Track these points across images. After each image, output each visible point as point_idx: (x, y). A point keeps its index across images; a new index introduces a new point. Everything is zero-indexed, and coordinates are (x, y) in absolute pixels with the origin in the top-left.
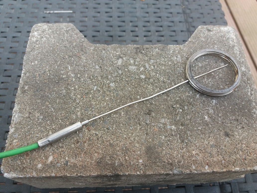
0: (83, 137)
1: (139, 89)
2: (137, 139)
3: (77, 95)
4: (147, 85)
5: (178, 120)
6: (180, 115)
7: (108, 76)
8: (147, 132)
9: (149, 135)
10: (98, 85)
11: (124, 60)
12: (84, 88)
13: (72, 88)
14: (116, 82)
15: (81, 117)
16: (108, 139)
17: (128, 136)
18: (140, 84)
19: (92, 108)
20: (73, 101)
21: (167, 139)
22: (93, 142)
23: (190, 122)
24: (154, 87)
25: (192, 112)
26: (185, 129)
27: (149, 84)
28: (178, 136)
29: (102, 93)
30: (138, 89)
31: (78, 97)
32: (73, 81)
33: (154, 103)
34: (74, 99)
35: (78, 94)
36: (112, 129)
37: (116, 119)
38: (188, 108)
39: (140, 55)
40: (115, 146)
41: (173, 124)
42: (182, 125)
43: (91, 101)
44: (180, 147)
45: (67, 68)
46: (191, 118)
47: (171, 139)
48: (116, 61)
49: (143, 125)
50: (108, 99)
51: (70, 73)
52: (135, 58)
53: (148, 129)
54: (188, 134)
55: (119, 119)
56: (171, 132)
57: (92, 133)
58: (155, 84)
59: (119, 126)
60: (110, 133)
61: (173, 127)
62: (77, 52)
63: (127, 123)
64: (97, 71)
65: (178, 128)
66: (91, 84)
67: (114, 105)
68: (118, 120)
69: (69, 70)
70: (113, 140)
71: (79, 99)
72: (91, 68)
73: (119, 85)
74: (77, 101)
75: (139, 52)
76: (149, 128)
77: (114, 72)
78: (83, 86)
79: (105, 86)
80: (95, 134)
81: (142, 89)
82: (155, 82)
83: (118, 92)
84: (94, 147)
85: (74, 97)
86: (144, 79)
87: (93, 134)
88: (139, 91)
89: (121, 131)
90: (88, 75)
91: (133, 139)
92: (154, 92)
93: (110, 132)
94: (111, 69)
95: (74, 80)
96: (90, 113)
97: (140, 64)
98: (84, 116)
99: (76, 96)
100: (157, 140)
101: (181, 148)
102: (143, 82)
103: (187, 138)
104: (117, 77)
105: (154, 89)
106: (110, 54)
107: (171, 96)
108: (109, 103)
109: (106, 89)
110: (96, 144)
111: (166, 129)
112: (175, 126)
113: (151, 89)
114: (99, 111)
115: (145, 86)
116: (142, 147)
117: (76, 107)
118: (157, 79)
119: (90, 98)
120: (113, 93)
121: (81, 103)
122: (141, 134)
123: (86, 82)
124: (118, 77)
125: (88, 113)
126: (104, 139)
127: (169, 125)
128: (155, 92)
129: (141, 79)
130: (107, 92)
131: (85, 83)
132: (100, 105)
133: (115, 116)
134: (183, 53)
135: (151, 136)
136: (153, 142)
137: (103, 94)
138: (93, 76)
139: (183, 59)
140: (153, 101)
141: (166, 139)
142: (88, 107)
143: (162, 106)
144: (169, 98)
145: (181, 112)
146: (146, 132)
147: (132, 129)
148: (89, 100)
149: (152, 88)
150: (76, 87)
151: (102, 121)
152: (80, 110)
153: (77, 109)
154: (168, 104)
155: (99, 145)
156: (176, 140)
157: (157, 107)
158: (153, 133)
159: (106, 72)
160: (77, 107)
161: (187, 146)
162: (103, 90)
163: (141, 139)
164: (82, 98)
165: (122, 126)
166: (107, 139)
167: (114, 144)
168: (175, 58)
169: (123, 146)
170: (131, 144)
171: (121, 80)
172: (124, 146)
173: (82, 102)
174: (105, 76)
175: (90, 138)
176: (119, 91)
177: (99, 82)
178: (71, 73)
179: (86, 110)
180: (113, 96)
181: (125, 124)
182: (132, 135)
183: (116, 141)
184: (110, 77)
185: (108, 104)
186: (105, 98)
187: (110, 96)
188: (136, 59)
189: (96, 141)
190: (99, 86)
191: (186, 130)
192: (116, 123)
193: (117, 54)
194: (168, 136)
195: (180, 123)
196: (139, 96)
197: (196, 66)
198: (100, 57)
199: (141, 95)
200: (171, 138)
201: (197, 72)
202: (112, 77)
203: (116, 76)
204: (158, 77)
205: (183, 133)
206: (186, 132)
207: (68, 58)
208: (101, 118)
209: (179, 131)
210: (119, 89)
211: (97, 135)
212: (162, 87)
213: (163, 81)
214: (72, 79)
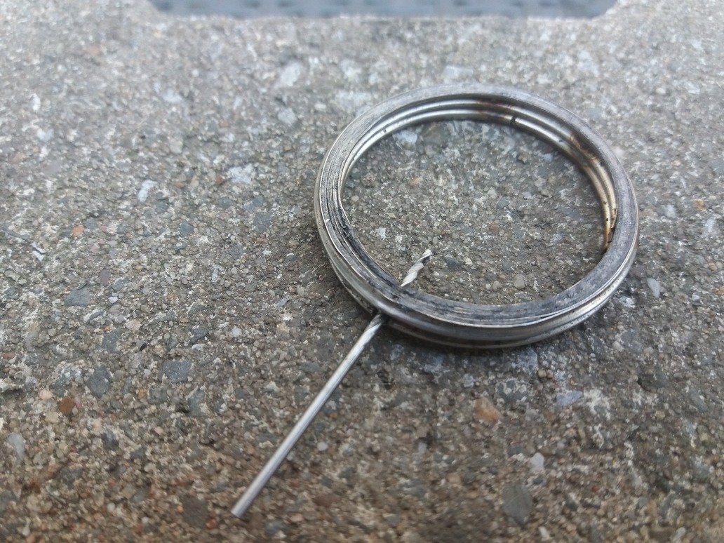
0: (26, 452)
1: (387, 195)
2: (368, 471)
3: (40, 224)
4: (431, 176)
5: (622, 358)
6: (628, 325)
7: (222, 135)
8: (435, 429)
9: (445, 451)
10: (162, 173)
11: (313, 67)
12: (85, 190)
13: (26, 193)
14: (261, 162)
15: (35, 339)
16: (180, 475)
17: (307, 457)
18: (390, 172)
19: (111, 290)
20: (16, 252)
21: (560, 475)
22: (80, 486)
23: (692, 365)
24: (467, 183)
25: (695, 307)
26: (666, 405)
27: (441, 172)
28: (630, 453)
29: (180, 213)
30: (379, 193)
31: (42, 235)
32: (37, 158)
33: (469, 261)
34: (20, 240)
35: (48, 219)
36: (214, 409)
37: (240, 350)
38: (670, 289)
39: (394, 48)
40: (222, 522)
41: (594, 377)
42: (646, 383)
43: (111, 253)
44: (649, 525)
45: (24, 102)
46: (691, 345)
47: (584, 469)
48: (270, 71)
49: (408, 385)
50: (207, 245)
51: (36, 124)
52: (367, 60)
53: (440, 410)
54: (687, 435)
55: (262, 350)
56: (586, 430)
57: (85, 432)
58: (474, 173)
59: (256, 391)
60: (194, 437)
61: (595, 398)
62: (87, 41)
63: (307, 374)
64: (169, 112)
65: (623, 402)
66: (127, 169)
67: (241, 275)
68: (254, 354)
69: (33, 112)
70: (207, 478)
71: (46, 245)
72: (141, 101)
73: (277, 174)
74: (35, 253)
75: (389, 35)
76: (446, 402)
77: (257, 116)
78: (86, 179)
79: (201, 178)
80: (104, 437)
81: (404, 194)
82: (473, 159)
83: (269, 206)
84: (80, 520)
85: (24, 232)
86: (411, 149)
87: (92, 437)
88: (386, 205)
89: (269, 421)
90: (119, 129)
91: (341, 476)
92: (466, 206)
93: (198, 431)
94: (244, 103)
95: (45, 152)
96: (92, 318)
97: (392, 83)
98: (56, 335)
99: (38, 228)
100: (497, 481)
101: (658, 529)
102: (408, 160)
103: (688, 466)
104: (270, 141)
105: (467, 195)
106: (245, 44)
107: (564, 225)
108: (209, 262)
109: (203, 193)
110: (100, 503)
111: (552, 411)
112: (604, 392)
113: (450, 192)
114: (146, 308)
115: (419, 180)
116: (400, 528)
117: (22, 282)
118: (484, 146)
119: (109, 236)
120: (242, 213)
121: (56, 263)
122: (390, 439)
123: (101, 161)
124: (276, 141)
125: (79, 318)
126: (156, 471)
127: (570, 386)
128: (475, 207)
129: (397, 148)
130: (209, 210)
131: (98, 169)
132: (155, 274)
133: (236, 332)
134: (602, 44)
135: (458, 453)
136: (473, 495)
137: (184, 217)
138: (143, 137)
139: (604, 65)
140: (464, 251)
141: (553, 473)
142: (87, 285)
143: (520, 281)
144: (557, 237)
145: (631, 311)
146: (423, 432)
147: (338, 410)
148: (101, 245)
149: (455, 187)
150: (49, 184)
151: (153, 365)
152: (40, 297)
153: (23, 297)
154: (551, 269)
155: (119, 512)
156: (620, 478)
157: (488, 286)
158: (467, 433)
159: (214, 116)
160: (29, 281)
161: (690, 515)
162: (185, 200)
163: (392, 473)
164: (66, 240)
165: (276, 389)
166: (171, 472)
167: (215, 506)
168: (569, 61)
169: (271, 517)
170: (327, 506)
171: (292, 151)
172: (279, 518)
173: (58, 259)
174: (206, 132)
175: (69, 460)
176: (277, 201)
177: (168, 159)
178: (36, 127)
179: (72, 299)
180: (239, 230)
181: (298, 382)
182: (337, 450)
183: (227, 485)
184: (231, 137)
185: (207, 269)
186: (195, 238)
187: (221, 229)
188: (374, 61)
189: (99, 481)
190: (165, 178)
191: (671, 412)
192: (241, 372)
193: (280, 43)
194: (565, 450)
195: (633, 371)
196: (383, 226)
197: (674, 94)
198: (192, 59)
199: (398, 223)
200: (584, 463)
201: (685, 117)
202: (245, 139)
203: (266, 134)
204: (485, 137)
205: (654, 429)
206: (672, 423)
207: (38, 65)
208: (153, 347)
209: (634, 420)
210: (274, 191)
211: (115, 444)
212: (511, 182)
213: (515, 154)
214: (35, 149)
